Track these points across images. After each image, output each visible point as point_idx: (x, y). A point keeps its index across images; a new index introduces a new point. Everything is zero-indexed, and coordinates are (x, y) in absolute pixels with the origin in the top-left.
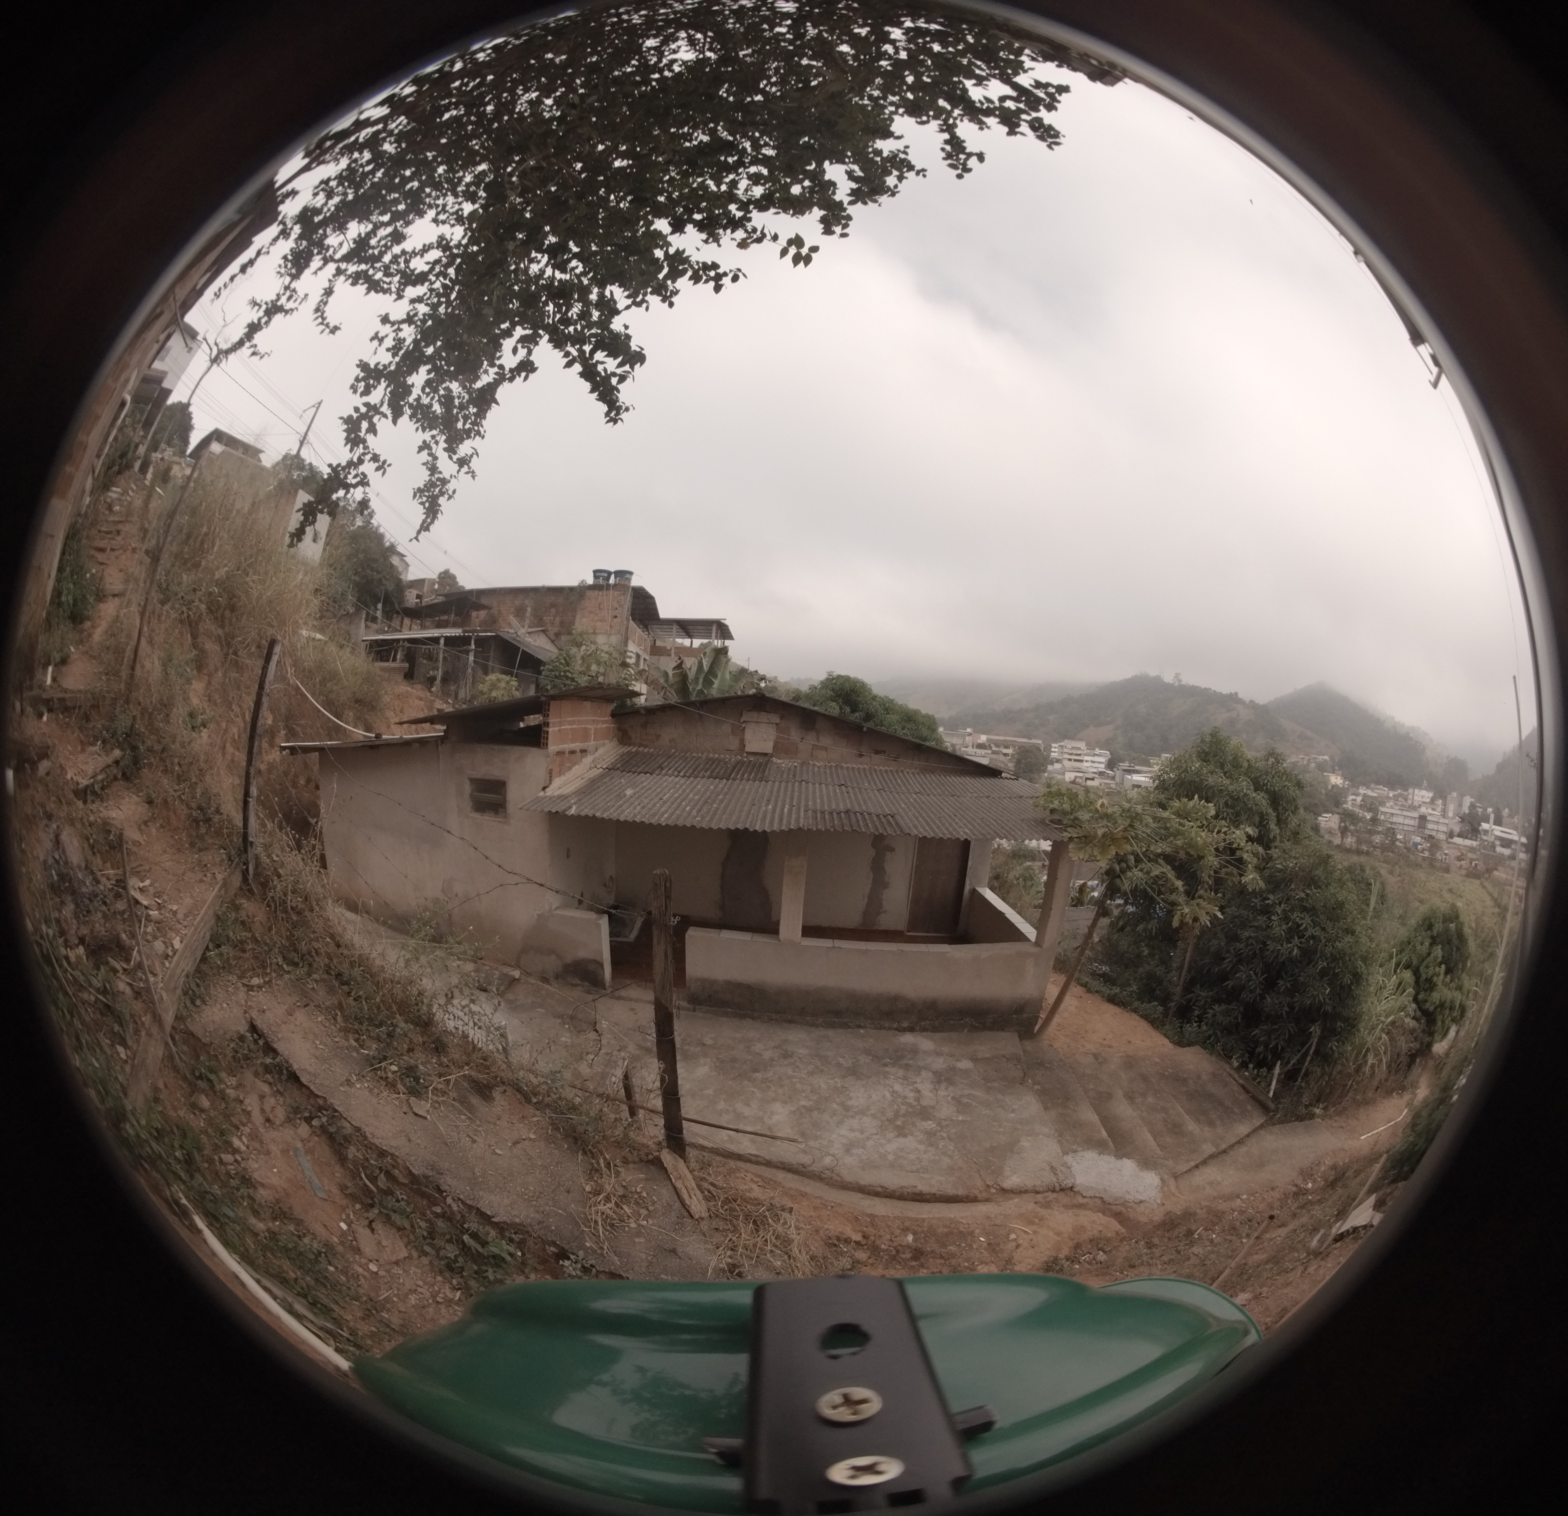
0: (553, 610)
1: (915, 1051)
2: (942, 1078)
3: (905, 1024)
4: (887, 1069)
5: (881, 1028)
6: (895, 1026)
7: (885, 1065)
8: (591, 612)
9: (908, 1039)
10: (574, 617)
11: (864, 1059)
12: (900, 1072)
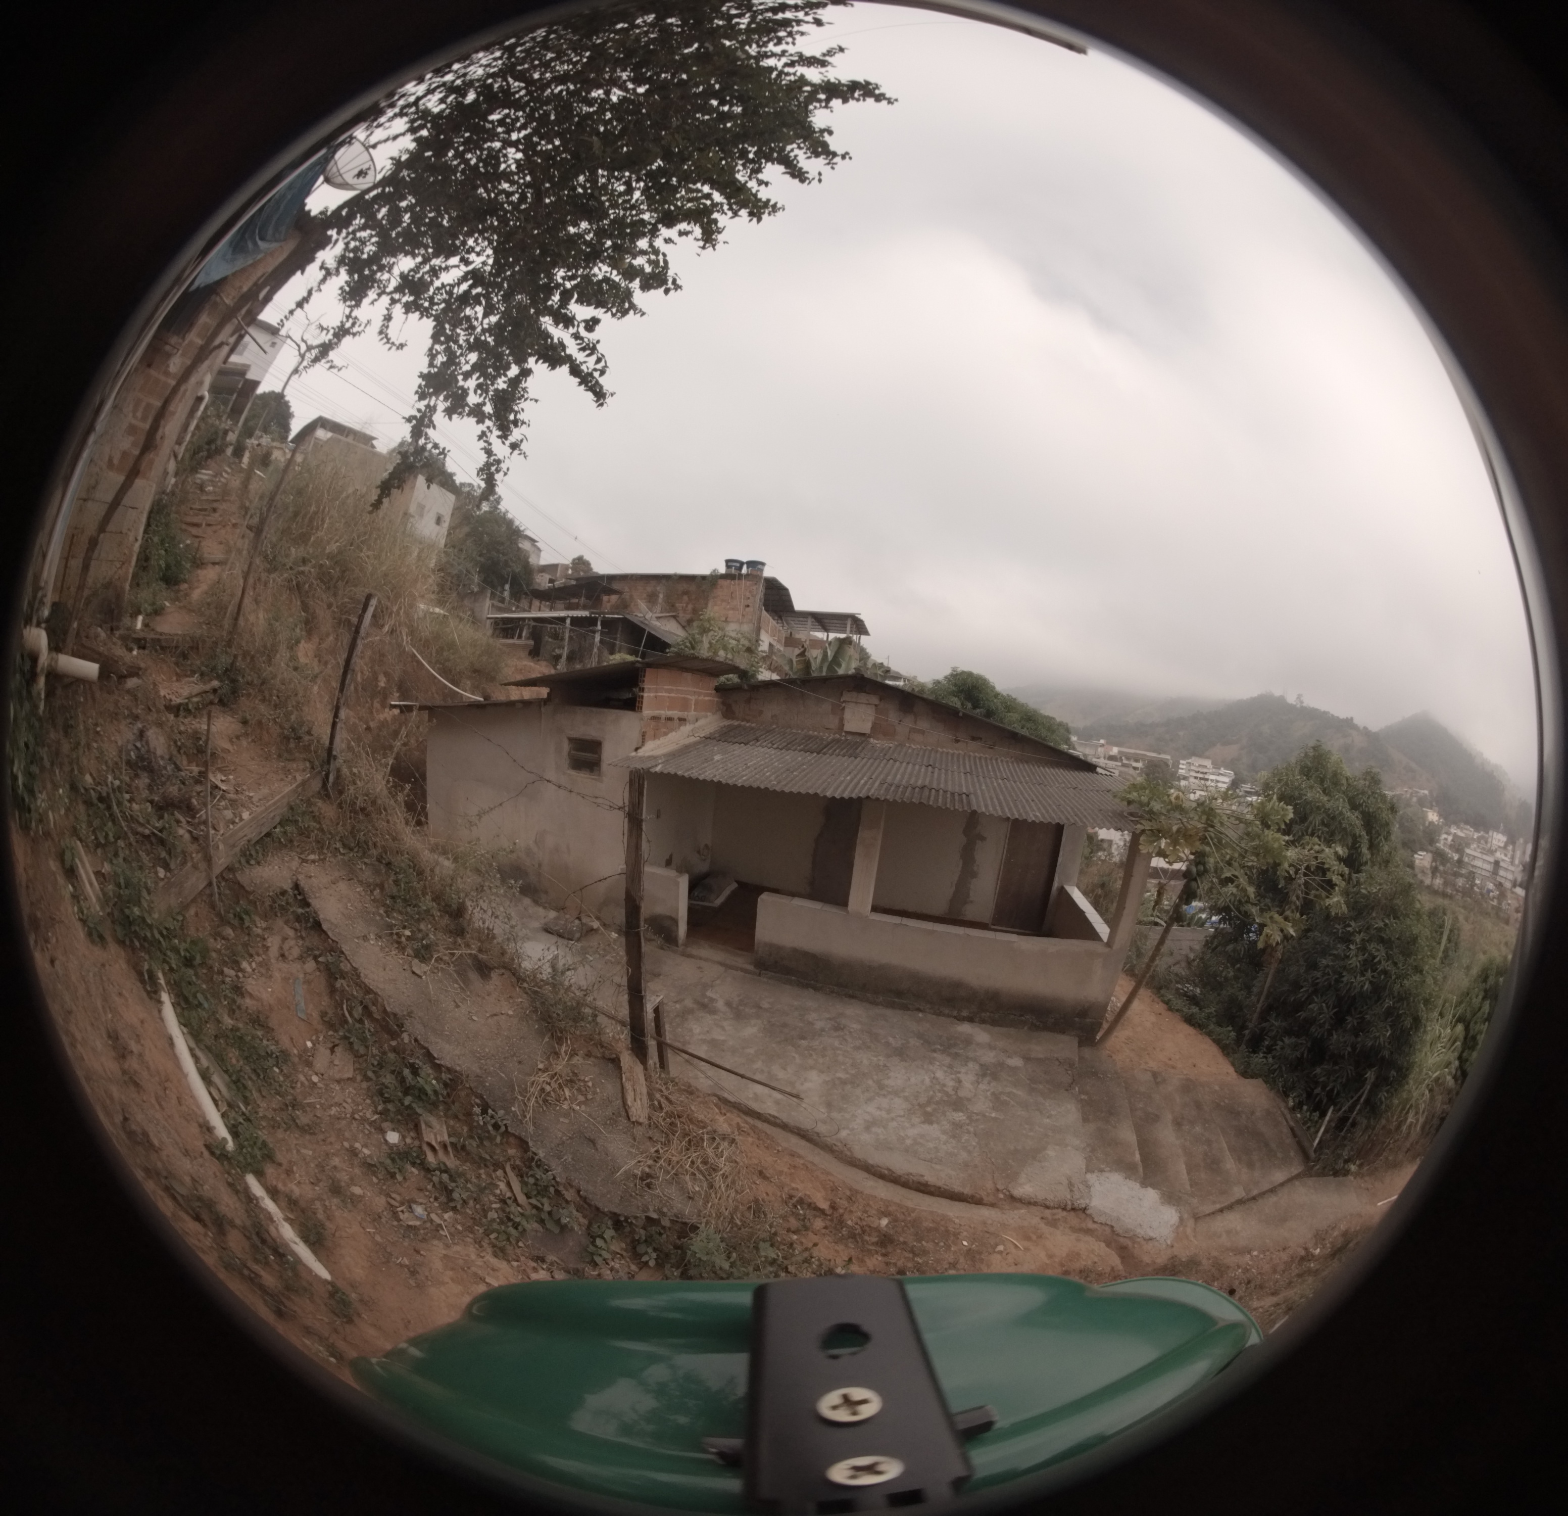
0: (686, 598)
1: (968, 1041)
2: (988, 1072)
3: (965, 1013)
4: (935, 1055)
5: (940, 1014)
6: (955, 1013)
7: (934, 1051)
8: (723, 601)
9: (965, 1028)
10: (706, 604)
11: (914, 1042)
12: (947, 1060)
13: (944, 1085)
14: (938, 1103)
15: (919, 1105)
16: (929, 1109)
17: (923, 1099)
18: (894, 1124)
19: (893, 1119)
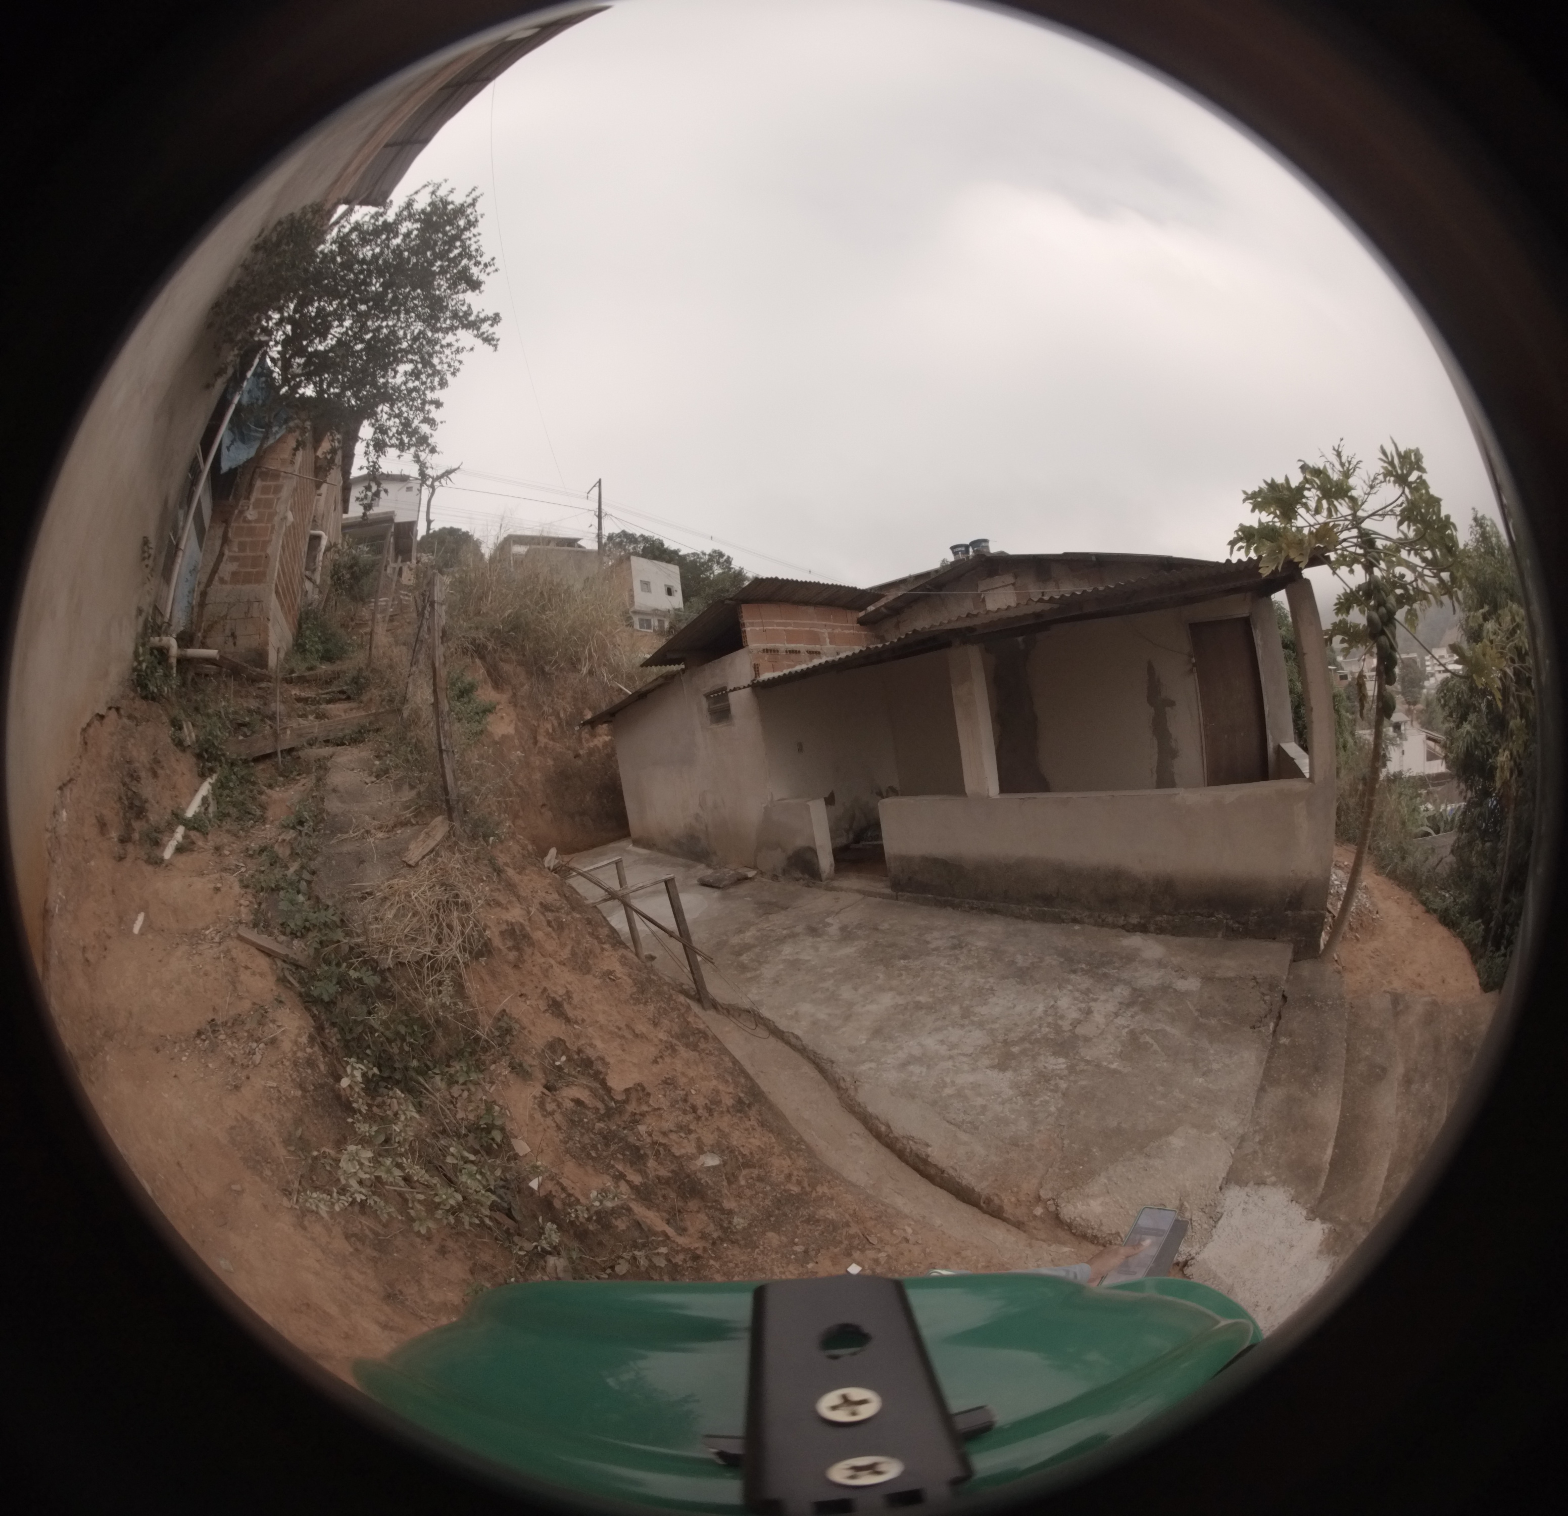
2: (1140, 999)
4: (1072, 976)
7: (1074, 972)
9: (1131, 941)
11: (1051, 961)
12: (1086, 982)
13: (1062, 1017)
14: (1037, 1041)
15: (1005, 1042)
16: (1015, 1049)
17: (1013, 1036)
18: (950, 1063)
19: (951, 1057)
